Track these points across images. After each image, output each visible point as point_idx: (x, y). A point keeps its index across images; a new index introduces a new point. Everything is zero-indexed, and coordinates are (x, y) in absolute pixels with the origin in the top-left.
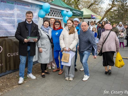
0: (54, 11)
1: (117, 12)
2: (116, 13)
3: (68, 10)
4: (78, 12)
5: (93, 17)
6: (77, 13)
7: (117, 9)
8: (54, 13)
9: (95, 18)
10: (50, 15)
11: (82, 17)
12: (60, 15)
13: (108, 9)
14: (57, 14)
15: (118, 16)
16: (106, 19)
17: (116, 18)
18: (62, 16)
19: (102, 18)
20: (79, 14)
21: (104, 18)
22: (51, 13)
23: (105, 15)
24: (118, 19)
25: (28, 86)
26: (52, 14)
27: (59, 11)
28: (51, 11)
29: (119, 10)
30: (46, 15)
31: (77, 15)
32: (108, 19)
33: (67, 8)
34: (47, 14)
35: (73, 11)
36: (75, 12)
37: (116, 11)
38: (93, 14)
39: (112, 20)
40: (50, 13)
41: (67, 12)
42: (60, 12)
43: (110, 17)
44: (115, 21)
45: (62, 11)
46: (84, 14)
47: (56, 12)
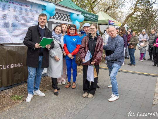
0: (61, 14)
1: (141, 18)
2: (139, 19)
3: (78, 13)
4: (92, 16)
5: (111, 23)
6: (90, 17)
7: (141, 15)
8: (60, 16)
9: (114, 24)
10: (55, 18)
11: (97, 22)
12: (69, 19)
13: (129, 14)
14: (65, 17)
15: (142, 23)
16: (127, 26)
17: (139, 25)
18: (71, 20)
19: (122, 24)
20: (93, 18)
21: (125, 25)
22: (57, 15)
23: (125, 21)
24: (141, 27)
25: (23, 107)
26: (59, 17)
27: (68, 14)
28: (57, 13)
29: (143, 15)
30: (50, 18)
31: (91, 20)
32: (130, 26)
33: (78, 10)
34: (52, 17)
35: (86, 14)
36: (87, 15)
37: (139, 16)
38: (111, 19)
39: (135, 28)
40: (55, 16)
41: (78, 15)
42: (69, 16)
43: (132, 24)
44: (138, 29)
45: (72, 13)
46: (99, 19)
47: (64, 14)
